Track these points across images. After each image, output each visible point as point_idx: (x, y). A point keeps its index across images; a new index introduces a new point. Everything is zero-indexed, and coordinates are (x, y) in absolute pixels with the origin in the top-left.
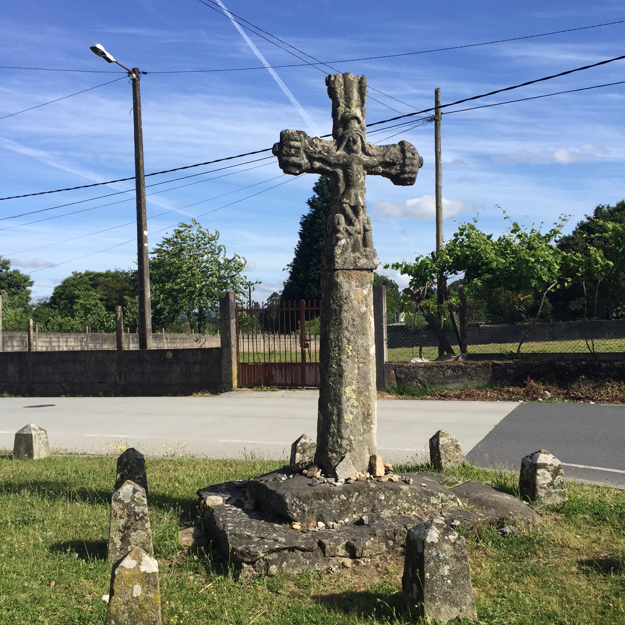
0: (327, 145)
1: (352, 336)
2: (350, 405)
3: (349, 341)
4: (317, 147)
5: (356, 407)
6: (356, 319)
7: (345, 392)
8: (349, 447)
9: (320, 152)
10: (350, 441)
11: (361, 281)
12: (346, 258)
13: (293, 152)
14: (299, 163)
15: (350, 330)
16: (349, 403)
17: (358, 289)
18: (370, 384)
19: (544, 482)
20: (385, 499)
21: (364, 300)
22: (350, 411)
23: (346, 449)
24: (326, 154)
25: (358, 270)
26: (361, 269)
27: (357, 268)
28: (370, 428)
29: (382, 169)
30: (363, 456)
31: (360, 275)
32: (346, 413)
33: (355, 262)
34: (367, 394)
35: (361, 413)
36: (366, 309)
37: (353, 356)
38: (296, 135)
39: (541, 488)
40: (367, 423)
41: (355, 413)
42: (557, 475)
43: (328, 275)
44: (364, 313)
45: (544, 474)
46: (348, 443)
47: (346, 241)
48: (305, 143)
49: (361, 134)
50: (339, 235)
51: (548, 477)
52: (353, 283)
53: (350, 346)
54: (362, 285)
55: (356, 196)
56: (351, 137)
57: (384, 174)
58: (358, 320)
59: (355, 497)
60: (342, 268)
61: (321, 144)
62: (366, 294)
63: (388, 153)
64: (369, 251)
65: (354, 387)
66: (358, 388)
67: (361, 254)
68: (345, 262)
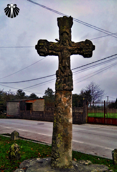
1: (61, 115)
5: (62, 142)
7: (58, 135)
10: (59, 154)
12: (60, 86)
15: (61, 112)
16: (59, 140)
18: (68, 133)
22: (59, 143)
23: (57, 157)
29: (77, 52)
30: (64, 160)
31: (66, 92)
33: (64, 87)
35: (64, 144)
37: (61, 122)
40: (66, 148)
44: (67, 107)
52: (63, 95)
53: (60, 119)
54: (66, 96)
55: (65, 62)
58: (64, 109)
62: (68, 99)
66: (63, 134)
67: (66, 84)
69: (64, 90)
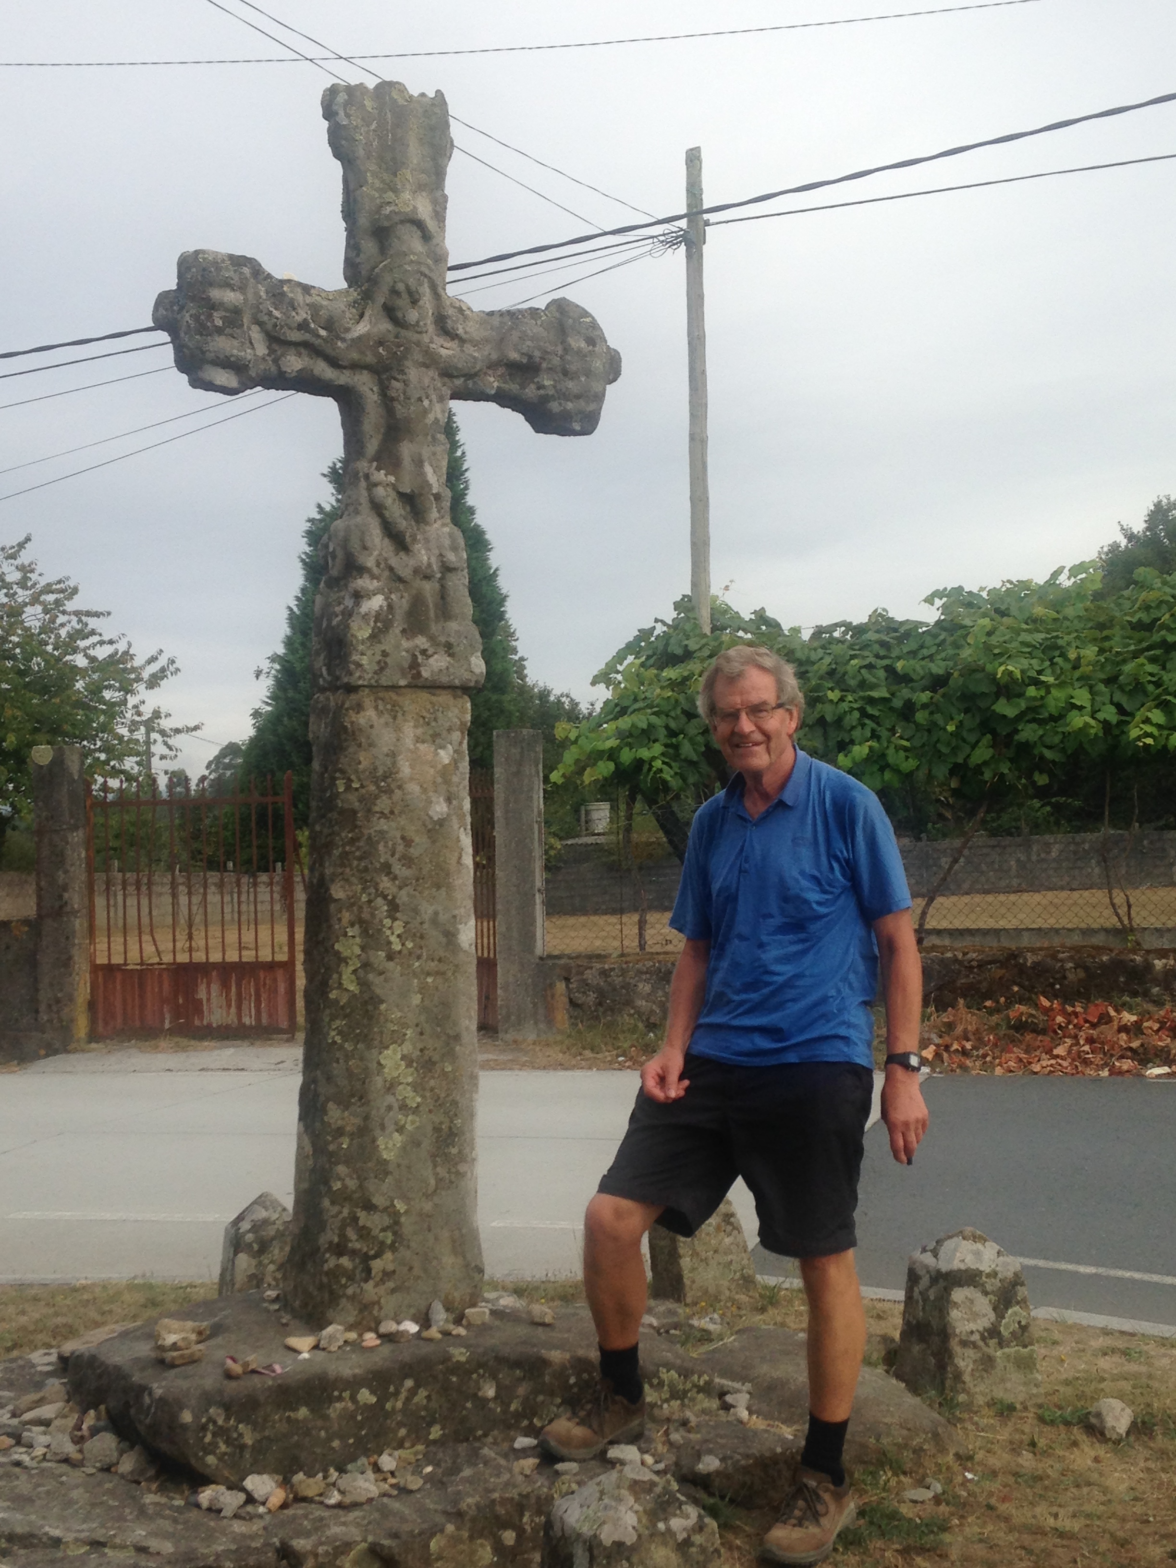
0: (325, 303)
1: (403, 892)
2: (396, 1106)
3: (394, 907)
4: (294, 309)
5: (416, 1110)
6: (417, 840)
7: (379, 1063)
8: (389, 1234)
9: (303, 326)
10: (395, 1216)
11: (433, 724)
12: (385, 654)
13: (219, 323)
14: (237, 356)
15: (397, 872)
16: (390, 1099)
17: (422, 747)
18: (457, 1038)
19: (972, 1326)
20: (496, 1398)
21: (439, 780)
22: (396, 1123)
23: (382, 1243)
24: (323, 333)
25: (424, 687)
26: (433, 687)
27: (420, 682)
28: (458, 1173)
29: (496, 384)
30: (435, 1263)
31: (429, 706)
32: (383, 1127)
33: (414, 665)
34: (449, 1069)
35: (429, 1128)
36: (445, 809)
37: (405, 952)
38: (227, 269)
39: (964, 1344)
40: (447, 1157)
41: (409, 1127)
42: (1008, 1304)
43: (332, 704)
44: (441, 823)
45: (972, 1301)
46: (387, 1221)
47: (386, 599)
48: (257, 294)
49: (431, 275)
50: (364, 583)
51: (984, 1312)
52: (409, 731)
53: (397, 923)
54: (435, 736)
55: (419, 463)
56: (401, 281)
57: (503, 399)
58: (421, 841)
59: (403, 1395)
60: (373, 682)
61: (309, 300)
62: (447, 761)
63: (515, 335)
64: (457, 632)
65: (407, 1048)
66: (421, 1050)
67: (432, 639)
68: (382, 667)
69: (419, 684)
